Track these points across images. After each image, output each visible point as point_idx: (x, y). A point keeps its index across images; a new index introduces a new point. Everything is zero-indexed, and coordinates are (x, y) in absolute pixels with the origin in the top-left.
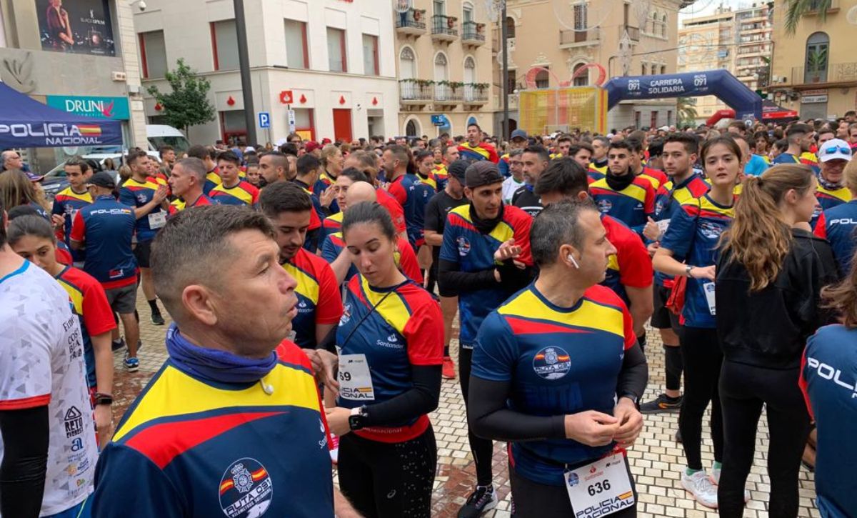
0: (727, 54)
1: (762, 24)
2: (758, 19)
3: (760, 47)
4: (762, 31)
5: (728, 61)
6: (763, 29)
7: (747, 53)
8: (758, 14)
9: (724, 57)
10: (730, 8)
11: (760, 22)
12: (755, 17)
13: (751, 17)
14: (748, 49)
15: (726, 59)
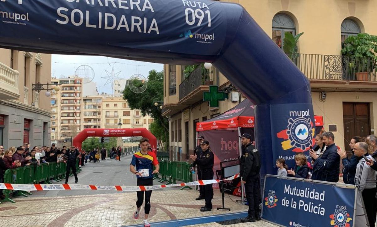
0: (55, 103)
1: (75, 88)
2: (73, 85)
3: (75, 101)
4: (75, 92)
5: (56, 107)
6: (76, 91)
7: (67, 103)
8: (72, 82)
9: (53, 104)
10: (55, 77)
11: (73, 87)
12: (71, 83)
13: (69, 83)
14: (67, 101)
15: (55, 105)
